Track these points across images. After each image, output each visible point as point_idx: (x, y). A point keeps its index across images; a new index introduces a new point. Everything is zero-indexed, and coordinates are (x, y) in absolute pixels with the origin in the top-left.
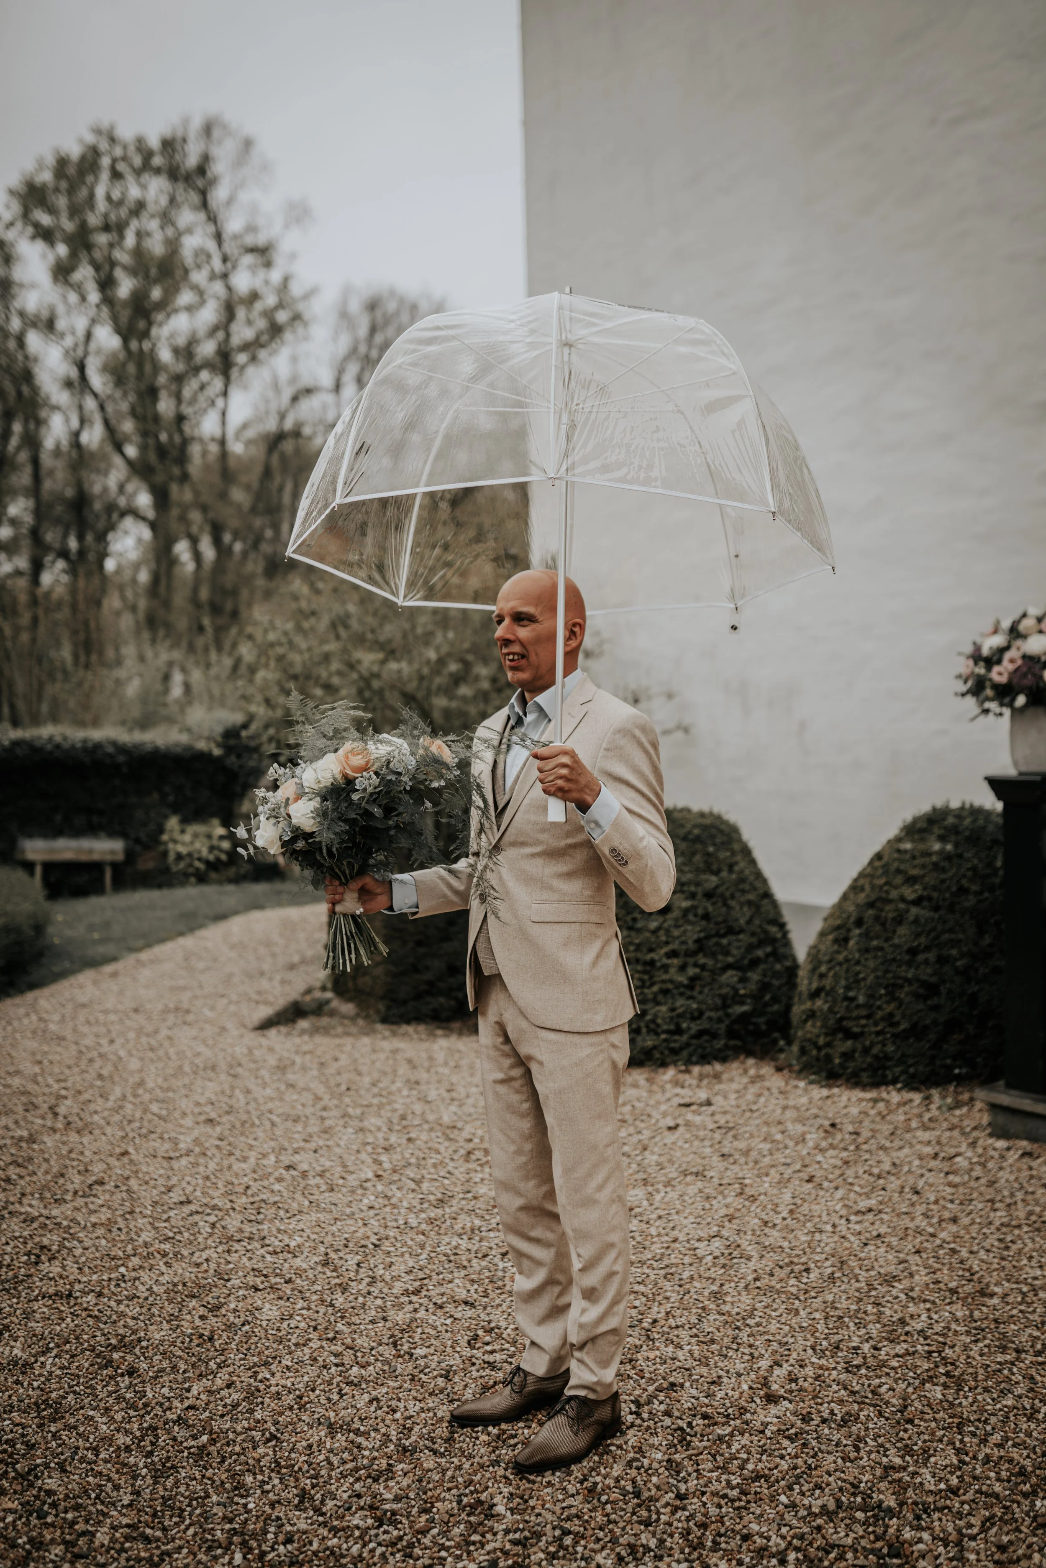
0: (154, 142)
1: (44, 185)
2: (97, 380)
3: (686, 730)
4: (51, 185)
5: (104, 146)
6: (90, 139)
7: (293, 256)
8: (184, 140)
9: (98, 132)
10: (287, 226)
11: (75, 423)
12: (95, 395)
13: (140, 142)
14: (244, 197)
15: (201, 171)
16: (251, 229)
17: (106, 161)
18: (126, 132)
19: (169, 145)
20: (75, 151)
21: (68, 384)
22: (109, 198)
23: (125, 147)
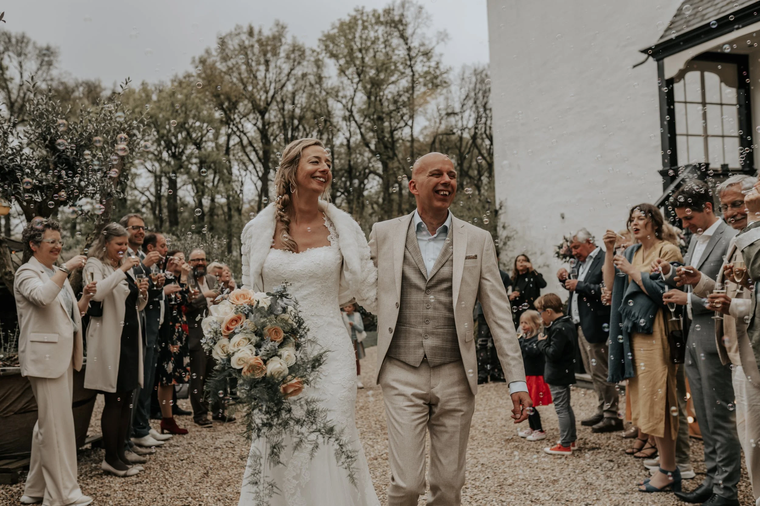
0: (380, 11)
1: (335, 35)
2: (357, 116)
3: (548, 266)
4: (337, 34)
5: (359, 17)
6: (353, 13)
7: (441, 55)
8: (393, 10)
9: (357, 11)
10: (438, 43)
11: (348, 135)
12: (356, 122)
13: (375, 11)
14: (419, 31)
15: (400, 21)
16: (423, 45)
17: (360, 22)
18: (369, 9)
19: (388, 12)
20: (347, 19)
21: (345, 118)
22: (361, 37)
23: (368, 16)
